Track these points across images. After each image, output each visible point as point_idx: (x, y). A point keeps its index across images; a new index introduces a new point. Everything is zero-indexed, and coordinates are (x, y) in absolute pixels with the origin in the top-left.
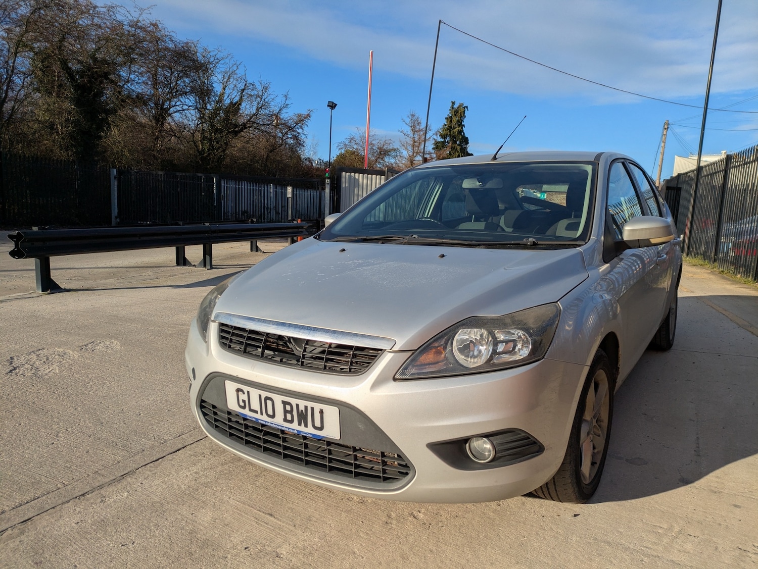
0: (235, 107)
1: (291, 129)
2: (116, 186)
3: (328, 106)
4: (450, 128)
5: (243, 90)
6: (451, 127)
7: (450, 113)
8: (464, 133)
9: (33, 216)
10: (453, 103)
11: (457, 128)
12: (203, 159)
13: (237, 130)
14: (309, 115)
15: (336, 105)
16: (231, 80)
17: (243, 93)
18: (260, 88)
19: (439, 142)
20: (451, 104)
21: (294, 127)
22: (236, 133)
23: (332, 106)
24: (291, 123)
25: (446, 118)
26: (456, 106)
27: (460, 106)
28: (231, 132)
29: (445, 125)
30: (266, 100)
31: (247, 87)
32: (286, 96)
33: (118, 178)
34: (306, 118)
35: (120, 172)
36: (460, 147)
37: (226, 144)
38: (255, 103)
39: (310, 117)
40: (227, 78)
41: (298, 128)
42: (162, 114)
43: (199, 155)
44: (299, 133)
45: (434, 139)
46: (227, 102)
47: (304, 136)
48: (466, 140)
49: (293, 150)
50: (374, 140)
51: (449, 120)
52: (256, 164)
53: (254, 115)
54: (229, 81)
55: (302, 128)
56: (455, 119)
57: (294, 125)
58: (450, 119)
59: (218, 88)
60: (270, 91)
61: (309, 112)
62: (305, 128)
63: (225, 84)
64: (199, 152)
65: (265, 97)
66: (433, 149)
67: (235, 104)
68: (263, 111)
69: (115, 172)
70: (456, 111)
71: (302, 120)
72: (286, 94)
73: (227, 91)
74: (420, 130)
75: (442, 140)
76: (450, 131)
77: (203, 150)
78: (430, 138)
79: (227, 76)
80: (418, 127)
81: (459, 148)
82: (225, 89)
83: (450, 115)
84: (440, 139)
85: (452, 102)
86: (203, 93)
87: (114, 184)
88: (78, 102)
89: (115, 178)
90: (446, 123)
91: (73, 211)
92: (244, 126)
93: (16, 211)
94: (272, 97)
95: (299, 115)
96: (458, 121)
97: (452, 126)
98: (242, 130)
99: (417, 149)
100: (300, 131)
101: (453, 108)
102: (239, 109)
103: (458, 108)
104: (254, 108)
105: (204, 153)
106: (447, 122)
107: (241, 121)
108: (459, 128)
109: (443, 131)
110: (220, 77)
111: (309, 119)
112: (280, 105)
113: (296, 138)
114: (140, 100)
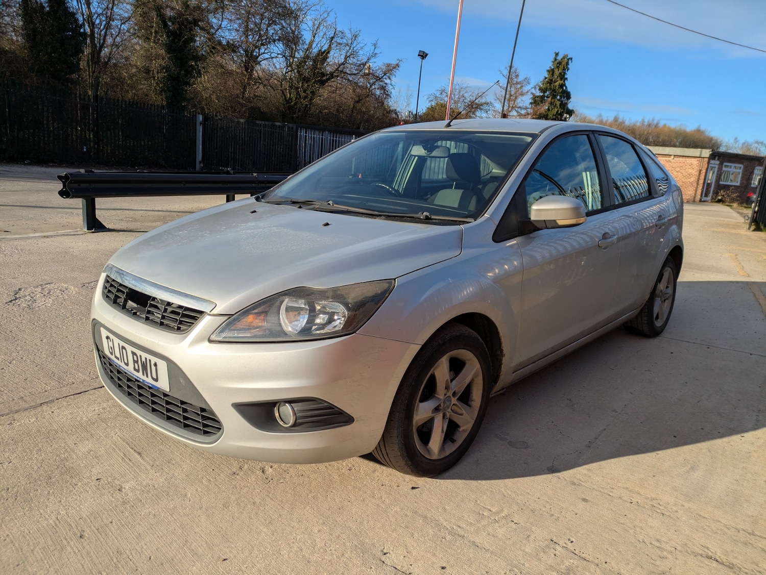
0: (323, 56)
1: (379, 79)
2: (201, 132)
3: (419, 55)
4: (551, 82)
5: (332, 38)
6: (552, 80)
7: (553, 65)
8: (566, 87)
9: (124, 157)
10: (557, 54)
11: (559, 82)
12: (290, 108)
13: (323, 79)
14: (398, 65)
15: (427, 55)
16: (321, 28)
17: (333, 41)
18: (349, 36)
19: (538, 97)
20: (554, 55)
21: (382, 77)
22: (323, 83)
23: (423, 55)
24: (379, 73)
25: (548, 71)
26: (559, 58)
27: (564, 58)
28: (319, 81)
29: (546, 78)
30: (355, 49)
31: (337, 34)
32: (375, 45)
33: (204, 124)
34: (394, 68)
35: (206, 119)
36: (560, 102)
37: (313, 93)
38: (344, 52)
39: (398, 67)
40: (317, 26)
41: (386, 78)
42: (251, 60)
43: (287, 104)
44: (386, 84)
45: (532, 94)
46: (315, 51)
47: (391, 87)
48: (568, 96)
49: (381, 102)
50: (466, 92)
51: (551, 73)
52: (341, 115)
53: (343, 64)
54: (319, 29)
55: (390, 79)
56: (557, 72)
57: (383, 75)
58: (551, 72)
59: (307, 36)
60: (359, 39)
61: (398, 62)
62: (393, 78)
63: (314, 32)
64: (286, 100)
65: (354, 45)
66: (531, 103)
67: (324, 52)
68: (351, 60)
69: (200, 118)
70: (560, 63)
71: (390, 70)
72: (375, 42)
73: (317, 39)
74: (517, 83)
75: (541, 94)
76: (551, 83)
77: (291, 99)
78: (528, 92)
79: (317, 23)
80: (515, 79)
81: (558, 103)
82: (314, 37)
83: (552, 67)
84: (538, 93)
85: (555, 53)
86: (291, 40)
87: (200, 130)
88: (170, 48)
89: (201, 123)
90: (547, 76)
91: (161, 154)
92: (332, 75)
93: (109, 151)
94: (361, 45)
95: (389, 65)
96: (560, 74)
97: (554, 79)
98: (329, 79)
99: (513, 103)
100: (388, 81)
101: (556, 60)
102: (327, 58)
103: (562, 59)
104: (343, 57)
105: (292, 102)
106: (548, 75)
107: (329, 69)
108: (561, 82)
109: (543, 84)
110: (310, 24)
111: (397, 69)
112: (368, 54)
113: (383, 88)
114: (232, 47)
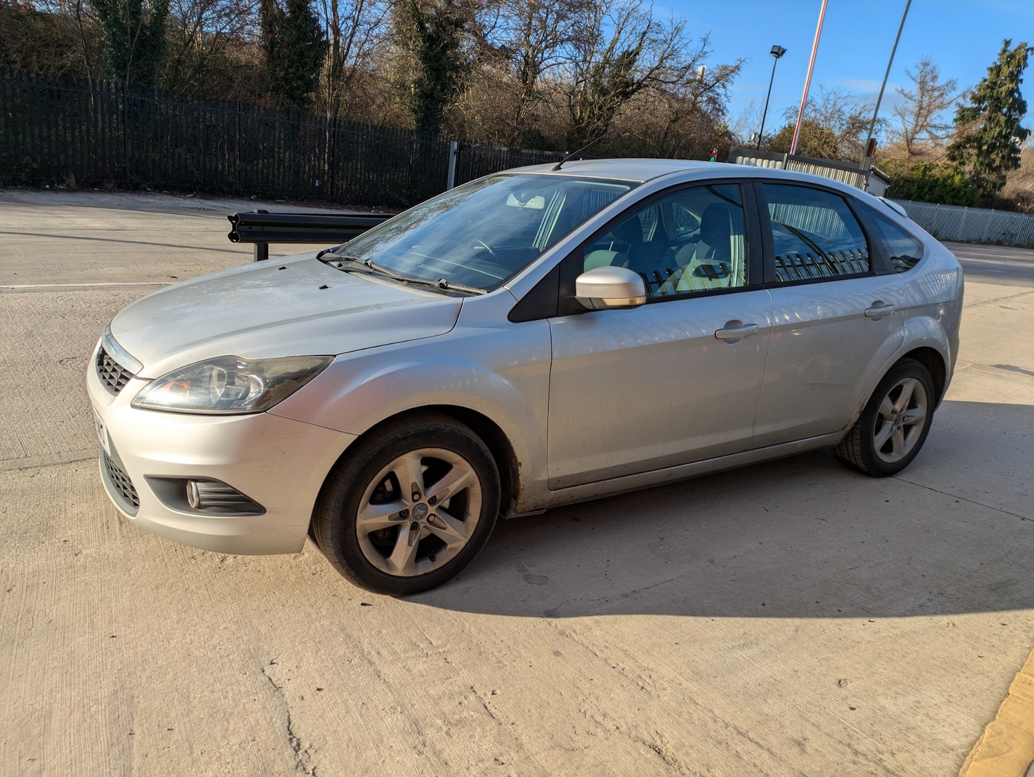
0: (629, 58)
1: (709, 88)
2: (455, 164)
3: (772, 52)
4: (993, 86)
5: (644, 33)
6: (995, 83)
7: (1000, 59)
8: (1020, 94)
9: (361, 194)
10: (1007, 43)
11: (1008, 86)
12: (580, 130)
13: (627, 90)
14: (738, 68)
15: (784, 51)
16: (630, 20)
17: (644, 38)
18: (670, 29)
19: (968, 109)
20: (1002, 46)
21: (714, 85)
22: (626, 95)
23: (778, 52)
24: (709, 80)
25: (991, 70)
26: (1012, 48)
27: (1020, 48)
28: (621, 93)
29: (985, 80)
30: (676, 47)
31: (651, 28)
32: (705, 40)
33: (458, 153)
34: (732, 71)
35: (461, 147)
36: (1005, 118)
37: (611, 109)
38: (659, 52)
39: (739, 70)
40: (625, 17)
41: (719, 87)
42: (532, 67)
43: (576, 124)
44: (718, 94)
45: (959, 105)
46: (618, 53)
47: (725, 99)
48: (1021, 107)
49: (707, 121)
50: (845, 104)
51: (995, 72)
52: (648, 139)
53: (657, 68)
54: (628, 22)
55: (724, 87)
56: (1006, 71)
57: (715, 82)
58: (997, 70)
59: (608, 33)
60: (684, 33)
61: (738, 63)
62: (729, 86)
63: (621, 26)
64: (575, 120)
65: (675, 41)
66: (956, 120)
67: (631, 53)
68: (668, 63)
69: (455, 145)
70: (1012, 56)
71: (725, 75)
72: (705, 36)
73: (623, 35)
74: (933, 90)
75: (975, 106)
76: (992, 89)
77: (581, 118)
78: (950, 103)
79: (624, 13)
80: (931, 83)
81: (1003, 119)
82: (619, 33)
83: (999, 63)
84: (969, 104)
85: (1006, 40)
86: (586, 39)
87: (453, 161)
88: (426, 57)
89: (455, 153)
90: (987, 77)
91: (404, 191)
92: (640, 85)
94: (685, 41)
95: (725, 68)
96: (1011, 73)
97: (999, 82)
98: (633, 92)
99: (923, 119)
100: (721, 91)
101: (1004, 51)
102: (634, 61)
103: (1016, 50)
104: (657, 59)
105: (583, 122)
106: (990, 75)
107: (638, 77)
108: (1011, 86)
109: (980, 89)
110: (615, 15)
111: (737, 74)
112: (694, 54)
113: (712, 101)
114: (506, 53)
